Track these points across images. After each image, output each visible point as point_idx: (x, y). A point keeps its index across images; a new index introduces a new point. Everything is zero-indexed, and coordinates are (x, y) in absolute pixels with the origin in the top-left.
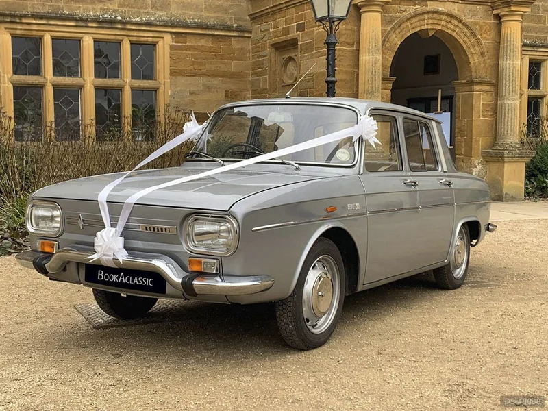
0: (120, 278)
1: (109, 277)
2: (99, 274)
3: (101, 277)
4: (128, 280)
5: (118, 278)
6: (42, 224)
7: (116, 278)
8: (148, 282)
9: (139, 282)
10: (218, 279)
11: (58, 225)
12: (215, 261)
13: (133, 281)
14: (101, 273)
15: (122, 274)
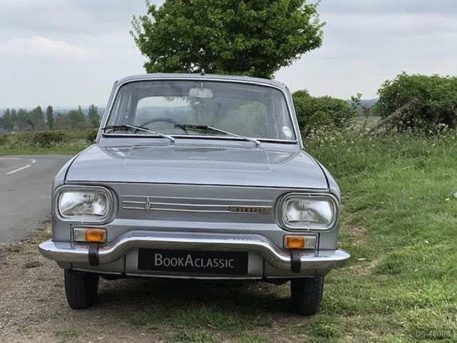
0: (187, 262)
1: (170, 262)
2: (156, 259)
3: (159, 262)
4: (199, 263)
5: (184, 262)
8: (227, 264)
9: (214, 264)
14: (158, 257)
15: (189, 256)
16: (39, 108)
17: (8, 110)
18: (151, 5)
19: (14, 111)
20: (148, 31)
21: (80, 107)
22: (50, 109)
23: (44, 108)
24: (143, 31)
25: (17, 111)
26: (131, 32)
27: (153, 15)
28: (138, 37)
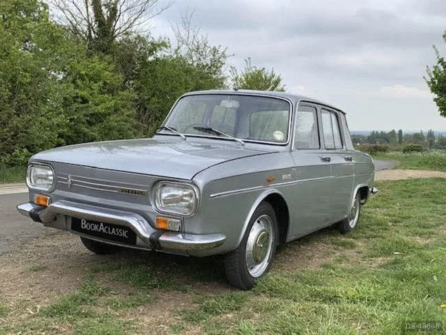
5: (99, 228)
6: (39, 181)
7: (96, 228)
8: (124, 234)
10: (180, 236)
11: (51, 183)
12: (179, 221)
13: (111, 232)
15: (102, 224)
16: (393, 131)
17: (373, 132)
18: (440, 58)
19: (377, 132)
20: (437, 76)
21: (421, 131)
22: (400, 131)
23: (397, 131)
24: (433, 76)
25: (380, 132)
26: (424, 77)
27: (442, 64)
28: (429, 80)
